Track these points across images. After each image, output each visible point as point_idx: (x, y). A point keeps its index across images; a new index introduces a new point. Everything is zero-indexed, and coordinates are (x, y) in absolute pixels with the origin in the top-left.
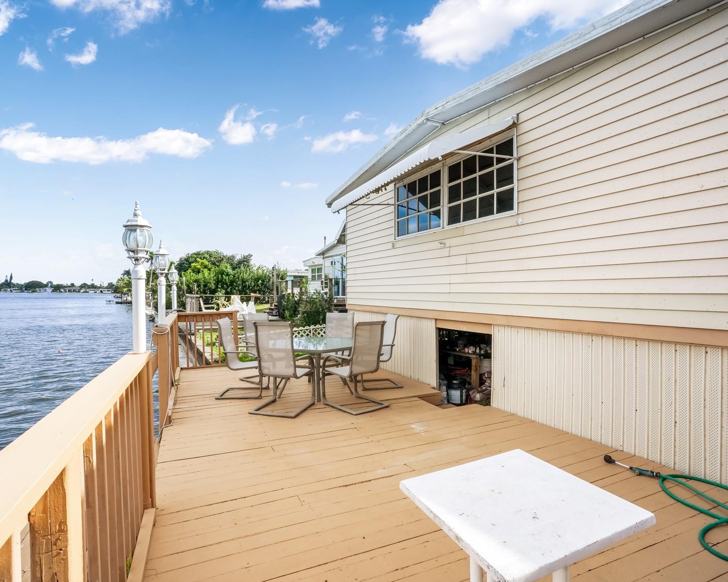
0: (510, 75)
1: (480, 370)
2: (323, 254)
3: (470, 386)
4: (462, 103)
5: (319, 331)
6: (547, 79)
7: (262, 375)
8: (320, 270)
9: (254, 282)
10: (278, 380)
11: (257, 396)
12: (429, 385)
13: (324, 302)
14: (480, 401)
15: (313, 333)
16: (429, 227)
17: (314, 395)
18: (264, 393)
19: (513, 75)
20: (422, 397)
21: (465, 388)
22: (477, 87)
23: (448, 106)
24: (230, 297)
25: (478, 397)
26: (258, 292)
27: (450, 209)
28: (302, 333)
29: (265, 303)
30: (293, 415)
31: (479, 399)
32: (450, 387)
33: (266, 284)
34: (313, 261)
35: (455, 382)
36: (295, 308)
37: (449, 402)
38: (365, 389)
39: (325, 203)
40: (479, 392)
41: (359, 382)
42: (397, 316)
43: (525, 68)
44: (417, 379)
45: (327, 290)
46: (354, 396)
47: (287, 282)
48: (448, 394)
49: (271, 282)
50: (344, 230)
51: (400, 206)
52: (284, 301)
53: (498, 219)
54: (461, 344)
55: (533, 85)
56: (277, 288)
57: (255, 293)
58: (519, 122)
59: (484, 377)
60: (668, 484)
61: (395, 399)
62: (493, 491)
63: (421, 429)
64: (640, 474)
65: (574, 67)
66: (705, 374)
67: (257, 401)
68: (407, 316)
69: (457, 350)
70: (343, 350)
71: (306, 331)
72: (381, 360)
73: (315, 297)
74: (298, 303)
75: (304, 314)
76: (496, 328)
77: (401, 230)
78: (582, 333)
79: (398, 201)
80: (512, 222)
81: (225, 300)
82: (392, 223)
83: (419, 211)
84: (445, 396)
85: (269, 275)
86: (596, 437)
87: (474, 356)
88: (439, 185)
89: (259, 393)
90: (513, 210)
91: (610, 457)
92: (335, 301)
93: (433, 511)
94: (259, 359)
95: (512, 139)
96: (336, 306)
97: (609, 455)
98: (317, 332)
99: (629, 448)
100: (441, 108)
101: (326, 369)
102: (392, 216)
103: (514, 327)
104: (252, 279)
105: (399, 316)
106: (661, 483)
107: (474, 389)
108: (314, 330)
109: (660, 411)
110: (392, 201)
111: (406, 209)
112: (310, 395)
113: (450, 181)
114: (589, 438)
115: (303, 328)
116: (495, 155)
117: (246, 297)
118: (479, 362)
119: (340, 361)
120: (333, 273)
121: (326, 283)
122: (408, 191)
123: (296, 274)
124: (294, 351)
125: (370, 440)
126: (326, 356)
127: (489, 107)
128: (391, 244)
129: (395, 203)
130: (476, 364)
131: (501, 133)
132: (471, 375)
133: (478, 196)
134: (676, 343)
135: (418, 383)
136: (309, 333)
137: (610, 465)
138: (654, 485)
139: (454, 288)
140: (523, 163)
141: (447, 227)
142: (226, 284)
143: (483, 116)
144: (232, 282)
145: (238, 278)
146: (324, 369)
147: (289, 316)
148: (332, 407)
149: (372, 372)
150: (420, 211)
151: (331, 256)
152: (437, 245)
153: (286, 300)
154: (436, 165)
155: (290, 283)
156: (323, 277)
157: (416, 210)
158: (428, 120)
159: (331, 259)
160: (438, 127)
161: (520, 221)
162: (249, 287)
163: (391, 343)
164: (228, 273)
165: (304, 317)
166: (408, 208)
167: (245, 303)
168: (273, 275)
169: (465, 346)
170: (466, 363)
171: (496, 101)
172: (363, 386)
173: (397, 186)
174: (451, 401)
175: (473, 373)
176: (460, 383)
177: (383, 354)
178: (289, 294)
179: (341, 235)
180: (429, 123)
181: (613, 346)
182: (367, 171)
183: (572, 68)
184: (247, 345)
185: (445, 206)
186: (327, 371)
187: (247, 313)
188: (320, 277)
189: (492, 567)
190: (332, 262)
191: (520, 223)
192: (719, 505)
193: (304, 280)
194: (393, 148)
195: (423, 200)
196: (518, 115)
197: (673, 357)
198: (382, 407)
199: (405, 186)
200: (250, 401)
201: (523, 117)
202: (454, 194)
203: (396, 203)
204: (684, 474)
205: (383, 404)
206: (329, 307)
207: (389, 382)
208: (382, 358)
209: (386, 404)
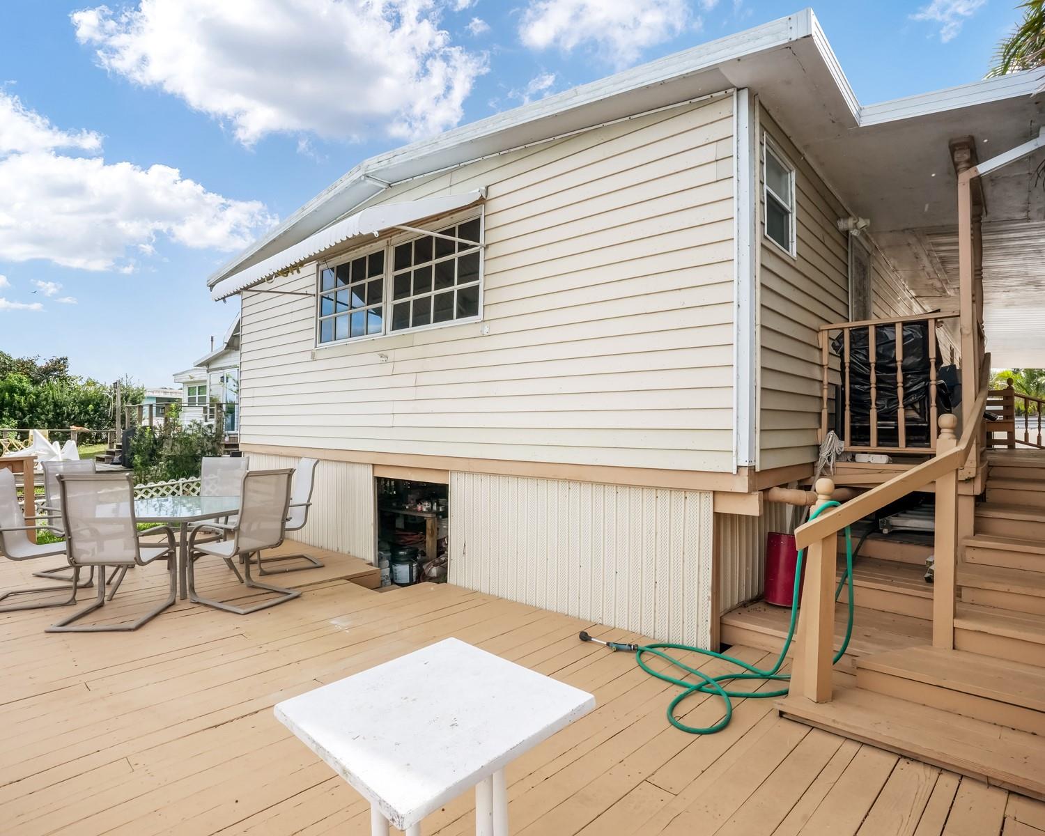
0: (478, 132)
1: (438, 534)
2: (207, 364)
3: (424, 558)
4: (415, 160)
5: (193, 486)
6: (523, 147)
7: (76, 565)
8: (202, 389)
9: (79, 407)
10: (109, 570)
11: (67, 601)
12: (364, 559)
13: (205, 440)
14: (437, 577)
15: (183, 490)
16: (365, 332)
17: (174, 589)
18: (81, 594)
19: (481, 133)
20: (352, 579)
21: (416, 561)
22: (434, 141)
23: (395, 161)
24: (28, 432)
25: (434, 571)
26: (86, 424)
27: (395, 307)
28: (163, 491)
29: (100, 443)
30: (133, 625)
31: (435, 575)
32: (394, 561)
33: (103, 411)
34: (191, 374)
35: (402, 553)
36: (154, 451)
37: (393, 582)
38: (264, 574)
39: (206, 283)
40: (435, 565)
41: (254, 563)
42: (316, 460)
43: (495, 127)
44: (346, 553)
45: (213, 422)
46: (244, 586)
47: (141, 407)
48: (391, 571)
49: (111, 407)
50: (238, 328)
51: (325, 298)
52: (134, 439)
53: (457, 326)
54: (413, 499)
55: (507, 152)
56: (123, 418)
57: (82, 425)
58: (489, 198)
59: (443, 543)
60: (645, 657)
61: (311, 584)
62: (406, 698)
63: (344, 625)
64: (618, 650)
65: (556, 138)
66: (684, 522)
67: (66, 609)
68: (332, 461)
69: (407, 507)
70: (227, 515)
71: (170, 487)
72: (286, 527)
73: (189, 432)
74: (159, 443)
75: (168, 460)
76: (455, 476)
77: (325, 333)
78: (558, 480)
79: (322, 291)
80: (475, 331)
81: (16, 438)
82: (312, 323)
83: (352, 307)
84: (388, 574)
85: (107, 397)
86: (573, 612)
87: (430, 516)
88: (381, 272)
89: (70, 596)
90: (477, 315)
91: (586, 634)
92: (227, 439)
93: (315, 739)
94: (68, 537)
95: (479, 219)
96: (227, 446)
97: (585, 631)
98: (191, 489)
99: (608, 621)
100: (386, 162)
101: (195, 546)
102: (312, 312)
103: (478, 473)
104: (75, 401)
105: (318, 462)
106: (638, 657)
107: (429, 561)
108: (185, 485)
109: (640, 570)
110: (313, 290)
111: (333, 303)
112: (168, 589)
113: (396, 269)
114: (566, 613)
115: (164, 483)
116: (456, 239)
117: (62, 432)
118: (436, 522)
119: (222, 532)
120: (225, 395)
121: (212, 411)
122: (337, 276)
123: (162, 395)
124: (135, 520)
125: (263, 650)
126: (195, 527)
127: (451, 171)
128: (310, 353)
129: (317, 293)
130: (432, 527)
131: (465, 209)
132: (425, 542)
133: (433, 293)
134: (657, 488)
135: (349, 559)
136: (176, 491)
137: (586, 643)
138: (630, 660)
139: (399, 421)
140: (492, 252)
141: (391, 334)
142: (21, 410)
143: (444, 182)
144: (32, 408)
145: (46, 399)
146: (192, 547)
147: (141, 464)
148: (206, 605)
149: (272, 547)
150: (355, 308)
151: (222, 368)
152: (375, 358)
153: (137, 437)
154: (378, 243)
155: (146, 410)
156: (208, 401)
157: (347, 305)
158: (368, 177)
159: (220, 374)
160: (382, 188)
161: (486, 330)
162: (69, 415)
163: (305, 502)
164: (25, 390)
165: (168, 466)
166: (337, 302)
167: (57, 443)
168: (115, 397)
169: (418, 501)
170: (418, 526)
171: (461, 165)
172: (261, 568)
173: (321, 268)
174: (395, 581)
175: (428, 538)
176: (409, 554)
177: (291, 518)
178: (145, 428)
179: (232, 336)
180: (369, 182)
181: (592, 494)
182: (274, 240)
183: (552, 139)
184: (49, 514)
185: (388, 302)
186: (196, 549)
187: (61, 460)
188: (202, 400)
189: (384, 801)
190: (223, 377)
191: (485, 333)
192: (691, 673)
193: (173, 405)
194: (316, 211)
195: (359, 291)
196: (487, 188)
197: (654, 505)
198: (289, 597)
199: (333, 269)
200: (50, 611)
201: (493, 192)
202: (401, 287)
203: (319, 293)
204: (663, 643)
205: (290, 594)
206: (214, 448)
207: (303, 559)
208: (288, 525)
209: (295, 593)
